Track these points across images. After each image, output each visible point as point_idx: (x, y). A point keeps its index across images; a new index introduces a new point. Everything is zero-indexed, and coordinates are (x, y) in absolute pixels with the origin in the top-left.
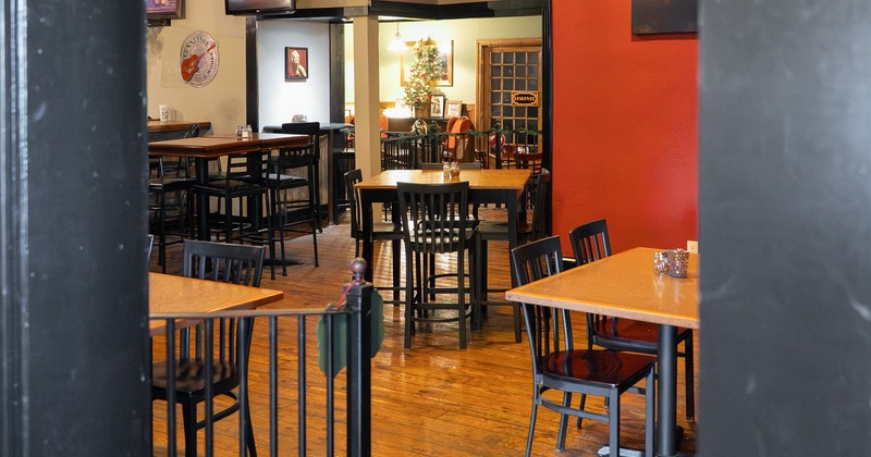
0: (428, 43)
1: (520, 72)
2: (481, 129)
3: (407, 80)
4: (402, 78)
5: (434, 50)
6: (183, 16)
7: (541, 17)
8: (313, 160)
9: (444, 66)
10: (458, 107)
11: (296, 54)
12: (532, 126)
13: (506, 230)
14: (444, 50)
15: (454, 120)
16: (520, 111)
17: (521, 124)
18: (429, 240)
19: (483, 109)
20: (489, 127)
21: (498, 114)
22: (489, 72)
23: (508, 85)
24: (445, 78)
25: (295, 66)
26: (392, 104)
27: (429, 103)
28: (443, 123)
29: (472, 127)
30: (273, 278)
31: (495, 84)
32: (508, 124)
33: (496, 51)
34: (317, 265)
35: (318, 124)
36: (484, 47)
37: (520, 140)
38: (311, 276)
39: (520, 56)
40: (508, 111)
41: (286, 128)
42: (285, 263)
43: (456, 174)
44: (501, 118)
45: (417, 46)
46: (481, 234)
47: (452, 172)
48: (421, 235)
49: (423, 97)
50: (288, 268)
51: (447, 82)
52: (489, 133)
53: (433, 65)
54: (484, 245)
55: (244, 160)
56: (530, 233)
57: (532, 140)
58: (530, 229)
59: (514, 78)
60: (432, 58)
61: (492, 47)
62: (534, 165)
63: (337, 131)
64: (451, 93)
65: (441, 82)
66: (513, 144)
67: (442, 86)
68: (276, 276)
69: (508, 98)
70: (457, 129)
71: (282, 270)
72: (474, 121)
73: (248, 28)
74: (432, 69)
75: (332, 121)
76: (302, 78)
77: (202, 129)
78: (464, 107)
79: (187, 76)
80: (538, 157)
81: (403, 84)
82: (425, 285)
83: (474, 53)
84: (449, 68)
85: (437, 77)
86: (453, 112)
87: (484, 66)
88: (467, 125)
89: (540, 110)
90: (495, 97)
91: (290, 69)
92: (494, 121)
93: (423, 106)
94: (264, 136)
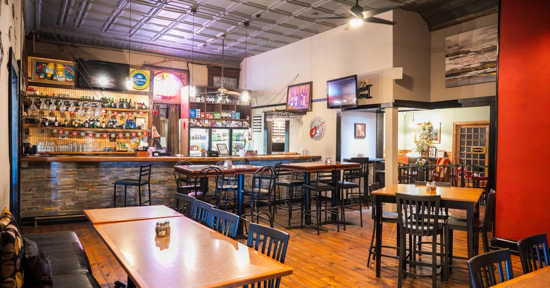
0: (428, 124)
1: (476, 137)
2: (454, 164)
3: (418, 140)
4: (415, 140)
5: (431, 127)
6: (311, 110)
7: (489, 107)
8: (366, 176)
9: (436, 134)
10: (443, 153)
11: (359, 127)
12: (482, 163)
13: (465, 224)
14: (436, 127)
15: (441, 159)
16: (475, 156)
17: (475, 162)
18: (414, 227)
19: (456, 155)
20: (458, 163)
21: (463, 157)
22: (459, 137)
23: (469, 143)
24: (436, 139)
25: (359, 132)
26: (410, 151)
27: (428, 151)
28: (434, 160)
29: (450, 163)
30: (338, 231)
31: (462, 143)
32: (469, 162)
33: (463, 127)
34: (362, 226)
35: (368, 158)
36: (457, 125)
37: (476, 169)
38: (357, 232)
39: (476, 130)
40: (469, 156)
41: (353, 160)
42: (345, 223)
43: (433, 189)
44: (465, 158)
45: (423, 125)
46: (449, 225)
47: (432, 188)
48: (410, 223)
49: (425, 148)
50: (346, 226)
51: (437, 142)
52: (457, 166)
53: (431, 133)
54: (451, 232)
55: (331, 174)
56: (481, 228)
57: (482, 170)
58: (482, 225)
59: (473, 140)
60: (430, 130)
61: (461, 125)
62: (483, 183)
63: (378, 162)
64: (439, 147)
65: (434, 141)
66: (471, 171)
67: (435, 144)
68: (340, 230)
69: (469, 149)
70: (441, 163)
71: (343, 227)
72: (451, 159)
73: (338, 114)
74: (430, 136)
75: (377, 157)
76: (363, 137)
77: (318, 158)
78: (446, 154)
79: (312, 136)
80: (485, 179)
81: (416, 142)
82: (415, 248)
83: (451, 128)
84: (439, 135)
85: (433, 139)
86: (440, 155)
87: (456, 134)
88: (447, 161)
89: (487, 156)
90: (462, 149)
91: (357, 133)
92: (461, 160)
93: (425, 152)
94: (343, 163)
